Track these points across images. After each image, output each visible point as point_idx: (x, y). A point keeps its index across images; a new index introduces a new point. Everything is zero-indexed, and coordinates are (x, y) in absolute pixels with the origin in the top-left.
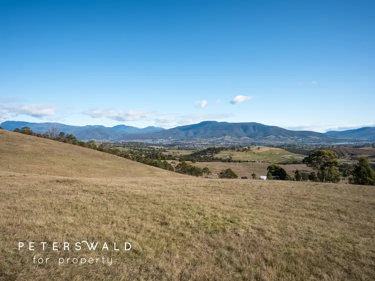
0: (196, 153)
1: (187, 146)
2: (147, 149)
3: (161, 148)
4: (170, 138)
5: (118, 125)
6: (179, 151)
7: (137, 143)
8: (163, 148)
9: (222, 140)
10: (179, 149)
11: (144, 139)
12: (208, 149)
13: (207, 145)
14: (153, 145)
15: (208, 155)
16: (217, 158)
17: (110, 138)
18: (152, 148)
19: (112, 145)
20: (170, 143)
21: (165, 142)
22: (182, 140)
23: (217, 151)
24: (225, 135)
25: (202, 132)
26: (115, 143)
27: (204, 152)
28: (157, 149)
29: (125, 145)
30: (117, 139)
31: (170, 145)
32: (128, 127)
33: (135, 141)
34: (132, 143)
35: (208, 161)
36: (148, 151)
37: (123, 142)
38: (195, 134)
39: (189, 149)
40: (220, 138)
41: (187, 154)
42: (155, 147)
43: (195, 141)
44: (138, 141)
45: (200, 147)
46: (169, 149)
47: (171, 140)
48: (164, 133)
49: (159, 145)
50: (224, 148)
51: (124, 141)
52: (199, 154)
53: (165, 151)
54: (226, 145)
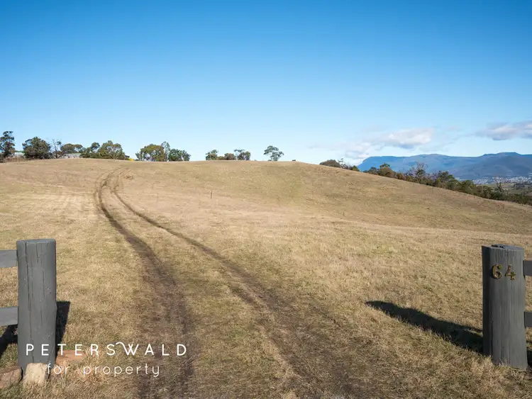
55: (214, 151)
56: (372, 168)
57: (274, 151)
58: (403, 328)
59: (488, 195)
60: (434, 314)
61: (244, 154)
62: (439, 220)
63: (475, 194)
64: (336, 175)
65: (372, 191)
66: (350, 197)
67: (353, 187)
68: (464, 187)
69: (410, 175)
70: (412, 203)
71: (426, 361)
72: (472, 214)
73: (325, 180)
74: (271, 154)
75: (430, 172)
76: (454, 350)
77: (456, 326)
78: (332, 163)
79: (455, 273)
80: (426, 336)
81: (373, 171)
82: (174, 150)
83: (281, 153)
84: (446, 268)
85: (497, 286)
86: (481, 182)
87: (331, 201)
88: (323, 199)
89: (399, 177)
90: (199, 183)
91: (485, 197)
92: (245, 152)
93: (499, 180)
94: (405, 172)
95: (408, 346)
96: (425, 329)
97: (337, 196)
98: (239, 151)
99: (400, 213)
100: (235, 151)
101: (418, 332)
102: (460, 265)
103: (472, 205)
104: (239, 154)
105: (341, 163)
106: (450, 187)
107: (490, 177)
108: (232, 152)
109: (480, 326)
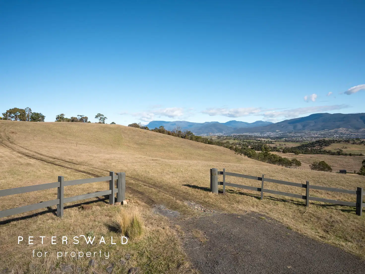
0: (303, 146)
1: (294, 139)
2: (255, 141)
3: (268, 141)
4: (277, 131)
5: (230, 121)
6: (286, 143)
7: (246, 136)
8: (270, 140)
9: (336, 132)
10: (286, 141)
11: (253, 132)
12: (316, 141)
13: (317, 137)
14: (260, 137)
15: (317, 147)
16: (325, 151)
17: (224, 132)
18: (259, 140)
19: (225, 138)
20: (277, 136)
21: (272, 134)
22: (290, 133)
23: (327, 143)
24: (339, 127)
25: (312, 125)
26: (227, 136)
27: (313, 144)
28: (264, 141)
29: (235, 137)
30: (229, 133)
31: (277, 138)
32: (238, 122)
33: (245, 134)
34: (242, 136)
35: (314, 154)
36: (256, 143)
37: (234, 136)
38: (304, 126)
39: (297, 142)
40: (333, 131)
41: (294, 146)
42: (263, 140)
43: (304, 134)
44: (247, 134)
45: (309, 139)
46: (275, 141)
47: (278, 133)
48: (271, 126)
49: (267, 138)
50: (336, 141)
51: (235, 134)
52: (306, 146)
53: (271, 143)
54: (340, 137)
55: (62, 115)
56: (156, 128)
57: (101, 116)
58: (193, 189)
59: (207, 142)
60: (199, 186)
61: (84, 118)
62: (188, 155)
63: (202, 142)
64: (140, 132)
65: (158, 141)
66: (148, 145)
67: (149, 139)
68: (197, 139)
69: (174, 132)
70: (176, 147)
71: (200, 194)
72: (201, 152)
73: (134, 136)
74: (99, 118)
75: (183, 131)
76: (205, 192)
77: (204, 188)
78: (135, 125)
79: (202, 176)
80: (199, 190)
81: (156, 130)
82: (35, 113)
83: (105, 118)
84: (199, 175)
85: (213, 177)
86: (204, 136)
87: (139, 147)
88: (136, 146)
89: (169, 134)
90: (63, 137)
91: (206, 143)
92: (84, 117)
93: (211, 134)
94: (171, 131)
95: (196, 192)
96: (198, 189)
97: (142, 144)
98: (80, 116)
99: (172, 152)
100: (78, 116)
101: (197, 190)
102: (202, 174)
103: (201, 148)
104: (80, 117)
105: (139, 125)
106: (191, 139)
107: (207, 133)
108: (76, 116)
109: (210, 187)
